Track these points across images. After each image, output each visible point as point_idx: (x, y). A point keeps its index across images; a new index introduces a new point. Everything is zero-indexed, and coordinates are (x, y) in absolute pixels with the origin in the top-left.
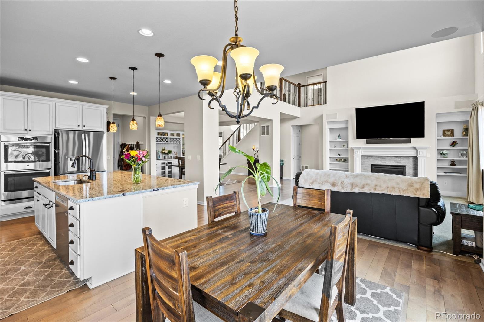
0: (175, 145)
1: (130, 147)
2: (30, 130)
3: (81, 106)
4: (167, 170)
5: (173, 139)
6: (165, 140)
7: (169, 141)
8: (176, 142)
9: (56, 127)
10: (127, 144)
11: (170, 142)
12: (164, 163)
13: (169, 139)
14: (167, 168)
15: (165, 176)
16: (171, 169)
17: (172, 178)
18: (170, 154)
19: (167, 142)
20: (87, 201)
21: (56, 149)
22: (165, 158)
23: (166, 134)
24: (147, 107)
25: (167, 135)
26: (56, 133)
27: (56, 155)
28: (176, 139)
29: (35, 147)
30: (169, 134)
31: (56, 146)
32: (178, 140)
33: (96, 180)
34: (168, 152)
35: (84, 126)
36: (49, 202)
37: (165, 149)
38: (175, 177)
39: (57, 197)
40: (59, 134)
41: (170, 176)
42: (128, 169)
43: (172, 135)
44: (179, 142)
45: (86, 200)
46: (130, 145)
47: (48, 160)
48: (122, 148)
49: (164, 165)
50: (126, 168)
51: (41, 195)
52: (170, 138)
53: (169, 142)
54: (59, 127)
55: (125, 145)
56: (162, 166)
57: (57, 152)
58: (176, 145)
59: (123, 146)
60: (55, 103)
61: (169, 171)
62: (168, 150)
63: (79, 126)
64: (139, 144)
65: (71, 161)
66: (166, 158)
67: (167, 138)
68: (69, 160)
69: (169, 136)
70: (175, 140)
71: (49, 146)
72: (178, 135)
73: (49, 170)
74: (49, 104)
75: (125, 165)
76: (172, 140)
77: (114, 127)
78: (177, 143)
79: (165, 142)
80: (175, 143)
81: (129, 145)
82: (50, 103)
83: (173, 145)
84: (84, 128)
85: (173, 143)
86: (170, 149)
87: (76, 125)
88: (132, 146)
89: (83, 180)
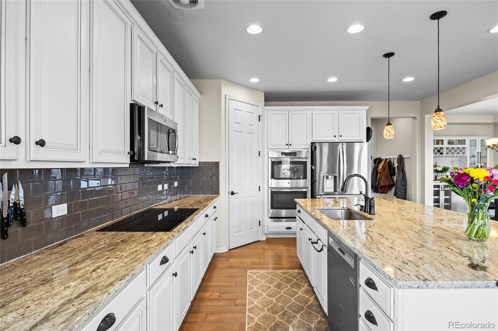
0: (454, 159)
1: (388, 163)
2: (290, 145)
3: (337, 111)
4: (442, 197)
5: (453, 148)
6: (439, 151)
7: (445, 153)
8: (458, 153)
9: (313, 140)
10: (382, 158)
11: (447, 153)
12: (438, 186)
13: (445, 149)
14: (442, 193)
15: (438, 206)
16: (450, 195)
17: (450, 209)
18: (446, 172)
19: (441, 154)
20: (416, 288)
21: (313, 166)
22: (437, 179)
23: (440, 142)
24: (419, 102)
25: (442, 144)
26: (313, 147)
27: (313, 172)
28: (458, 148)
29: (292, 163)
30: (446, 142)
31: (313, 162)
32: (461, 151)
33: (375, 214)
34: (443, 169)
35: (341, 136)
36: (318, 240)
37: (437, 165)
38: (456, 209)
39: (331, 239)
40: (316, 147)
41: (448, 207)
42: (385, 191)
43: (450, 143)
44: (464, 153)
45: (414, 286)
46: (388, 159)
47: (305, 177)
48: (376, 163)
49: (437, 189)
50: (383, 190)
51: (304, 223)
52: (447, 148)
53: (445, 155)
54: (315, 139)
55: (380, 160)
56: (434, 190)
57: (313, 169)
58: (458, 159)
59: (377, 162)
60: (312, 112)
61: (445, 199)
62: (443, 166)
63: (335, 136)
64: (403, 157)
65: (327, 180)
66: (439, 178)
67: (441, 148)
68: (326, 179)
69: (446, 145)
70: (455, 151)
71: (306, 162)
72: (463, 142)
73: (306, 189)
74: (306, 114)
75: (380, 186)
76: (450, 151)
77: (391, 131)
78: (458, 155)
79: (439, 154)
80: (455, 155)
81: (386, 159)
82: (307, 112)
83: (450, 159)
84: (340, 138)
85: (452, 155)
86: (446, 165)
87: (332, 136)
88: (391, 161)
89: (352, 211)
